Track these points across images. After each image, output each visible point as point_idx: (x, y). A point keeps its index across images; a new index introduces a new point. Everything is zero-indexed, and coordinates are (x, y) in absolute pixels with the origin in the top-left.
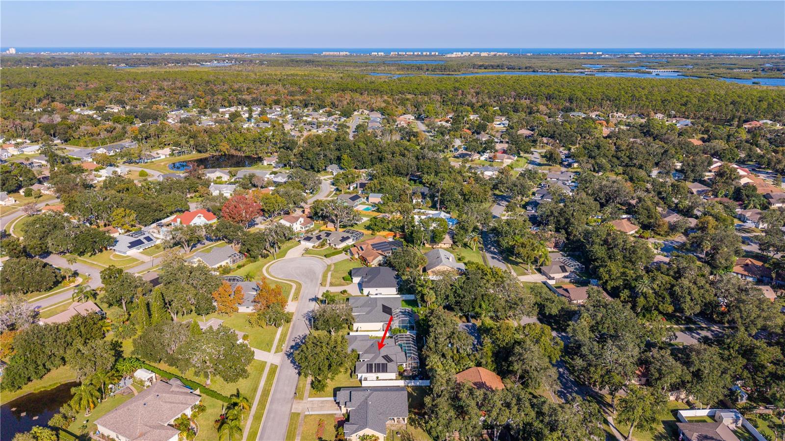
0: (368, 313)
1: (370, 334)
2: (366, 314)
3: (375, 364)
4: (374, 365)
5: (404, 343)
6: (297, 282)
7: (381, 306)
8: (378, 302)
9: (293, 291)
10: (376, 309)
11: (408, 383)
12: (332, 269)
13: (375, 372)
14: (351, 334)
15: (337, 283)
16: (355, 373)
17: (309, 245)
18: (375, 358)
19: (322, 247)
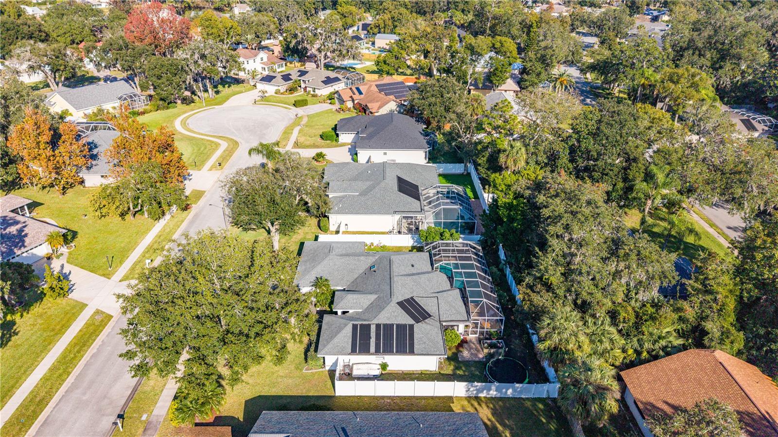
0: (363, 193)
1: (368, 239)
2: (360, 195)
3: (378, 326)
4: (373, 329)
5: (456, 266)
6: (232, 139)
7: (396, 181)
8: (388, 171)
9: (219, 153)
10: (383, 184)
11: (480, 391)
12: (303, 123)
13: (377, 351)
14: (323, 238)
15: (308, 143)
16: (316, 350)
17: (270, 89)
18: (377, 307)
19: (291, 93)
